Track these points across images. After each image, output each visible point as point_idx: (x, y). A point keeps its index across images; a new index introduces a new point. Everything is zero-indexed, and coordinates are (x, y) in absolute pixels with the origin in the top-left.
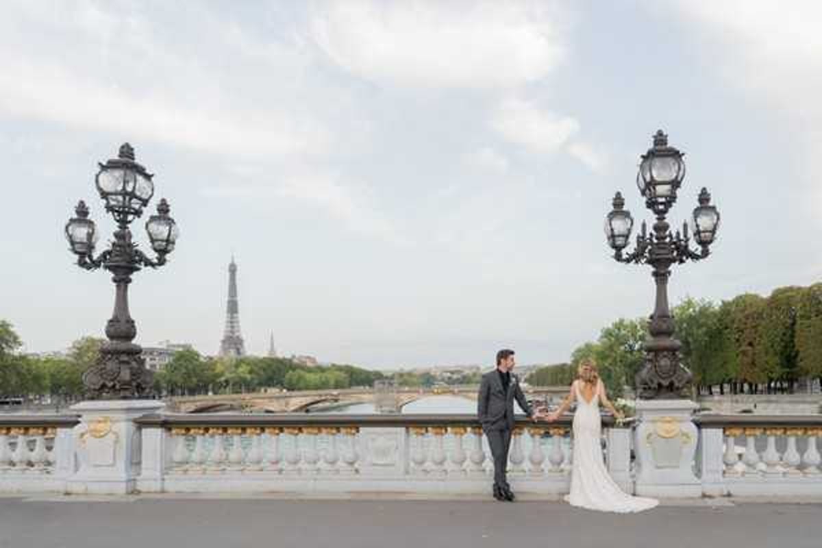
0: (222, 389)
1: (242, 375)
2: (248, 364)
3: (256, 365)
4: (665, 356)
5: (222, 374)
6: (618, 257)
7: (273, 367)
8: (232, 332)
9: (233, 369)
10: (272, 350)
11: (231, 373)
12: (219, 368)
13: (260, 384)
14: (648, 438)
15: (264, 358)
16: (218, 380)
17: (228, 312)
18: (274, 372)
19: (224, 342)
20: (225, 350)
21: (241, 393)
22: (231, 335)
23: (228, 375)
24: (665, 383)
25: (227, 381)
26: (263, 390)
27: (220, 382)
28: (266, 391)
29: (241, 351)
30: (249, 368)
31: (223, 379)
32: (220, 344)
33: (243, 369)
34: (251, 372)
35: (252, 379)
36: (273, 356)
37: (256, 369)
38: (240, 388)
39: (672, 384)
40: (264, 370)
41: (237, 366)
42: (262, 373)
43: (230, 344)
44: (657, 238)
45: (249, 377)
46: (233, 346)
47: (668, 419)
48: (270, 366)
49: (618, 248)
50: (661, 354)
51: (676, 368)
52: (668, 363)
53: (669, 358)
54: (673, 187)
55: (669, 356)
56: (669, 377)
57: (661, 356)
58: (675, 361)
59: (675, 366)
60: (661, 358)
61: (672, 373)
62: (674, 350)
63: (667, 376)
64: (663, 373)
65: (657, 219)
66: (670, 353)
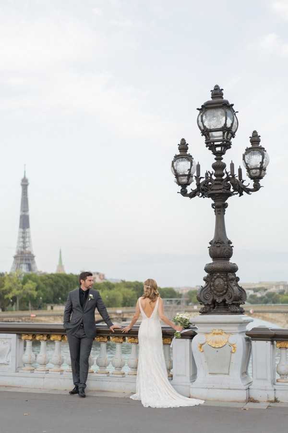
0: (10, 305)
1: (30, 292)
2: (35, 281)
3: (42, 280)
4: (218, 277)
5: (10, 290)
6: (184, 193)
7: (61, 284)
8: (24, 248)
9: (21, 285)
10: (61, 265)
11: (18, 290)
12: (7, 285)
13: (47, 301)
15: (52, 274)
16: (6, 297)
17: (20, 227)
18: (61, 289)
19: (15, 257)
20: (18, 265)
21: (27, 310)
22: (22, 250)
23: (15, 292)
24: (219, 300)
25: (14, 299)
26: (49, 308)
27: (8, 299)
28: (52, 308)
29: (33, 266)
30: (35, 284)
31: (10, 296)
32: (13, 259)
33: (30, 286)
34: (37, 289)
35: (38, 296)
36: (61, 272)
37: (42, 285)
38: (28, 305)
39: (224, 301)
40: (52, 286)
41: (24, 283)
42: (49, 289)
43: (22, 260)
44: (215, 176)
45: (35, 294)
46: (24, 261)
47: (217, 331)
48: (57, 282)
49: (184, 186)
50: (215, 275)
51: (228, 287)
52: (221, 283)
53: (222, 278)
54: (224, 133)
55: (222, 277)
56: (222, 295)
57: (215, 277)
58: (227, 281)
59: (228, 286)
60: (215, 279)
61: (225, 291)
62: (226, 271)
63: (221, 293)
64: (218, 292)
65: (216, 159)
66: (223, 274)
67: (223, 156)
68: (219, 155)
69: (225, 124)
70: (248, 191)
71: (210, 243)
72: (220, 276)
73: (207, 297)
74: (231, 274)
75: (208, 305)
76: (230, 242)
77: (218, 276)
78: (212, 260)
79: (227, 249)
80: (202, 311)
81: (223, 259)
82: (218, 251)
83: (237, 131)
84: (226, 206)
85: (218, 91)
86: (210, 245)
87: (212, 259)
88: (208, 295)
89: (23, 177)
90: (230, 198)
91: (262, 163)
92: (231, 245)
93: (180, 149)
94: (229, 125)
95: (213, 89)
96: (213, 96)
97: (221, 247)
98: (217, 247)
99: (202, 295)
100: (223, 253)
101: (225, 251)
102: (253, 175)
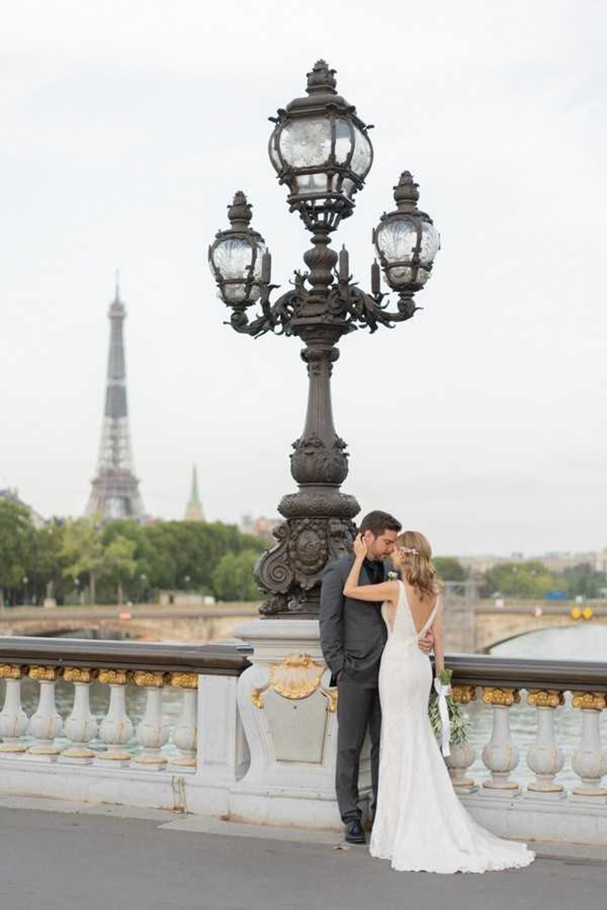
0: (75, 592)
1: (120, 562)
2: (132, 536)
3: (150, 534)
4: (306, 528)
5: (76, 558)
6: (239, 323)
7: (194, 544)
8: (115, 461)
9: (99, 546)
10: (195, 501)
11: (93, 557)
12: (69, 546)
13: (161, 584)
14: (257, 696)
15: (174, 523)
16: (66, 572)
17: (107, 414)
18: (194, 556)
19: (96, 483)
20: (101, 501)
21: (114, 602)
22: (111, 465)
23: (87, 562)
24: (307, 584)
25: (84, 578)
26: (164, 598)
27: (70, 578)
28: (171, 600)
29: (135, 504)
30: (132, 545)
31: (75, 570)
32: (90, 488)
33: (121, 548)
34: (137, 556)
35: (138, 573)
36: (196, 519)
37: (149, 547)
38: (116, 592)
40: (173, 550)
41: (107, 541)
42: (164, 557)
43: (109, 488)
44: (311, 282)
45: (132, 566)
46: (115, 492)
47: (295, 659)
48: (184, 541)
49: (240, 306)
50: (299, 524)
51: (328, 553)
52: (314, 543)
53: (316, 531)
54: (330, 178)
55: (315, 527)
56: (315, 573)
57: (300, 528)
58: (326, 537)
59: (328, 549)
60: (300, 532)
61: (321, 562)
62: (326, 515)
63: (312, 568)
64: (304, 563)
65: (313, 241)
66: (317, 521)
67: (331, 235)
68: (322, 232)
69: (332, 156)
70: (387, 319)
71: (294, 446)
72: (311, 525)
73: (279, 575)
74: (338, 521)
75: (279, 594)
76: (340, 445)
77: (307, 525)
78: (299, 486)
79: (330, 461)
80: (265, 611)
81: (321, 484)
82: (309, 464)
83: (370, 173)
84: (333, 356)
85: (322, 76)
86: (293, 451)
87: (298, 484)
88: (280, 572)
89: (112, 299)
90: (343, 338)
91: (417, 250)
92: (345, 451)
93: (232, 217)
94: (341, 158)
95: (311, 71)
96: (310, 87)
97: (315, 455)
98: (307, 454)
99: (265, 572)
100: (320, 469)
101: (326, 465)
102: (398, 281)
